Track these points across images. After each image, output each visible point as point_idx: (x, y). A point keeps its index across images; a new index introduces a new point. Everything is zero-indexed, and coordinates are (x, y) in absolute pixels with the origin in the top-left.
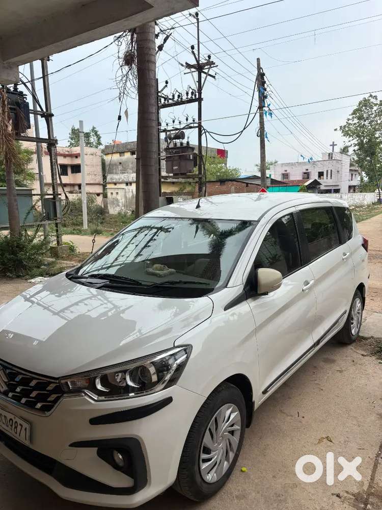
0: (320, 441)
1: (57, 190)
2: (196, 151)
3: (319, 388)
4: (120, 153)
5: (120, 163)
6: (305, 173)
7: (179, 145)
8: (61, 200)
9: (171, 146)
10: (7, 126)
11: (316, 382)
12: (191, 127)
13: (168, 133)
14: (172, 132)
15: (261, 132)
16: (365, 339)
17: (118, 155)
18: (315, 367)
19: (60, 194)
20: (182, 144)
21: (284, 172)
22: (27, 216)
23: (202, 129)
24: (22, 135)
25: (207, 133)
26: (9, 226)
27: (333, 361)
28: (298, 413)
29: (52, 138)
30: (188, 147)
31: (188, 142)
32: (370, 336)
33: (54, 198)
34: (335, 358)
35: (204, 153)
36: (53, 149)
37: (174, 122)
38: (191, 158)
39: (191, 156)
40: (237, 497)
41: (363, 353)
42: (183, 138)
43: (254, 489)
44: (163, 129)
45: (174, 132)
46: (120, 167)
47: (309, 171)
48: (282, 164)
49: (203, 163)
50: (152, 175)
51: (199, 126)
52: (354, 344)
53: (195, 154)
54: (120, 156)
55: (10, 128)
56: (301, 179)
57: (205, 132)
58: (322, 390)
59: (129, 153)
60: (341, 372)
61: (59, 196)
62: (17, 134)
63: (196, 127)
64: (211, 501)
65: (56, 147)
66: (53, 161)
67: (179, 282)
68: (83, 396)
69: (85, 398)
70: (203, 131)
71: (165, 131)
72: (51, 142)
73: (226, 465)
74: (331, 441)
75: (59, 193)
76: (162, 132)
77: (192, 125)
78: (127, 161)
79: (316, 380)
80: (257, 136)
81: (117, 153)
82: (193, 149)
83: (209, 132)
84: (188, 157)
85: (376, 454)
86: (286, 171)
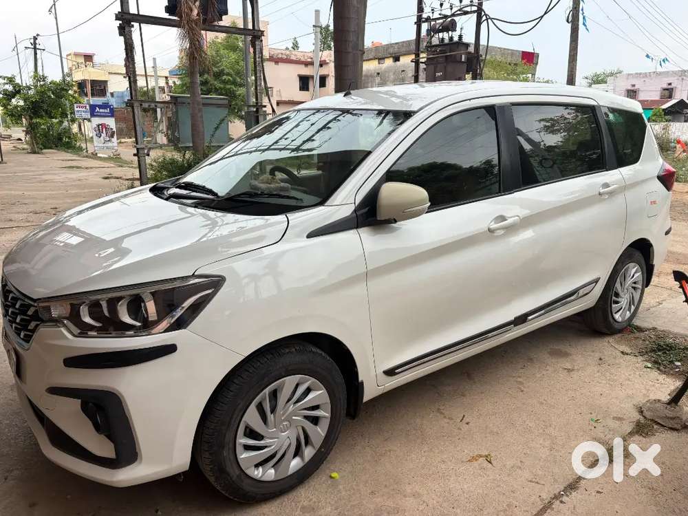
0: (474, 459)
1: (262, 100)
2: (471, 49)
3: (520, 388)
4: (379, 59)
5: (378, 74)
6: (665, 89)
7: (447, 41)
8: (265, 114)
9: (435, 41)
10: (191, 10)
11: (519, 379)
12: (466, 13)
13: (432, 23)
14: (438, 21)
15: (573, 15)
16: (640, 329)
17: (376, 62)
18: (531, 359)
19: (265, 106)
20: (451, 39)
21: (630, 88)
22: (214, 132)
23: (483, 13)
24: (216, 23)
25: (489, 20)
26: (191, 145)
27: (566, 355)
28: (464, 416)
29: (256, 28)
30: (460, 44)
31: (460, 37)
32: (651, 326)
33: (257, 111)
34: (572, 350)
35: (482, 52)
36: (257, 43)
37: (441, 5)
38: (463, 60)
39: (463, 56)
40: (303, 508)
41: (628, 350)
42: (454, 30)
43: (333, 503)
44: (426, 17)
45: (441, 21)
46: (378, 80)
47: (673, 86)
48: (629, 74)
49: (480, 67)
50: (348, 66)
51: (478, 10)
52: (617, 336)
53: (470, 53)
54: (379, 63)
55: (195, 12)
56: (657, 98)
57: (487, 19)
58: (522, 391)
59: (391, 59)
60: (569, 370)
61: (264, 109)
62: (205, 21)
63: (474, 12)
64: (265, 506)
65: (262, 41)
66: (257, 59)
67: (260, 194)
68: (59, 327)
69: (61, 331)
70: (484, 18)
71: (428, 20)
72: (256, 34)
73: (295, 464)
74: (490, 462)
75: (264, 104)
76: (424, 22)
77: (468, 9)
78: (388, 70)
79: (520, 377)
80: (568, 21)
81: (375, 59)
82: (467, 45)
83: (491, 19)
84: (458, 59)
85: (555, 494)
86: (634, 86)
